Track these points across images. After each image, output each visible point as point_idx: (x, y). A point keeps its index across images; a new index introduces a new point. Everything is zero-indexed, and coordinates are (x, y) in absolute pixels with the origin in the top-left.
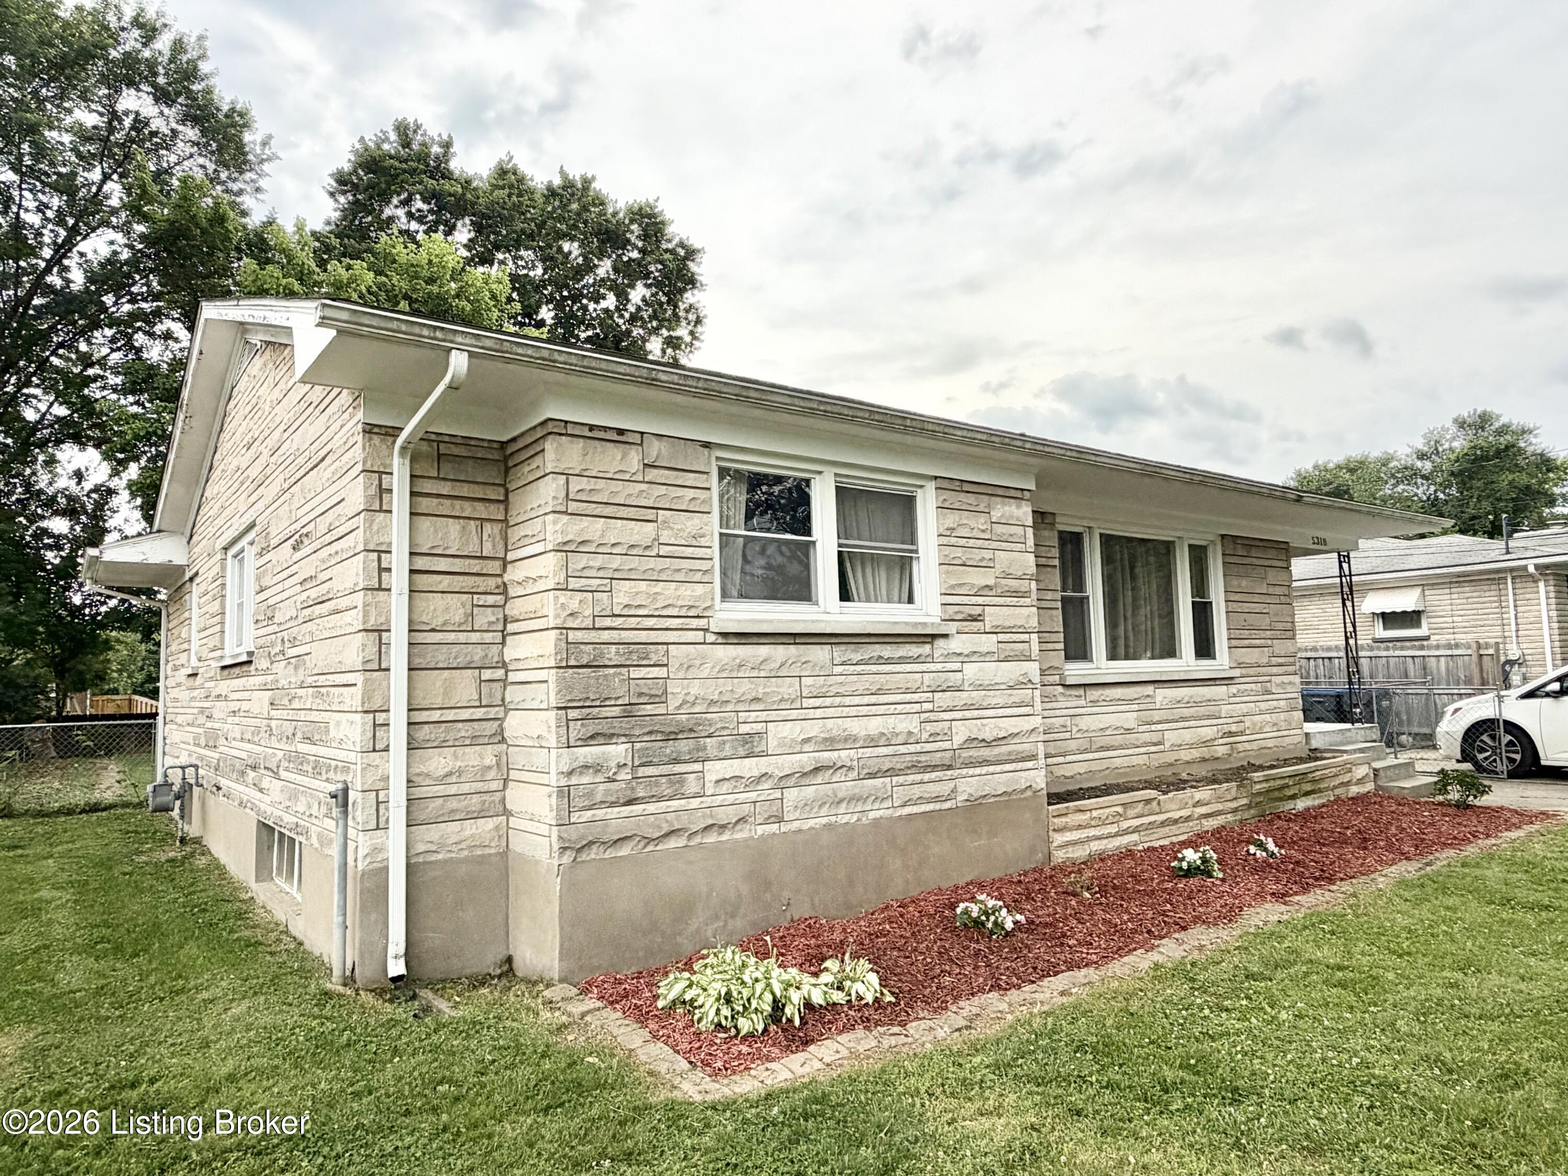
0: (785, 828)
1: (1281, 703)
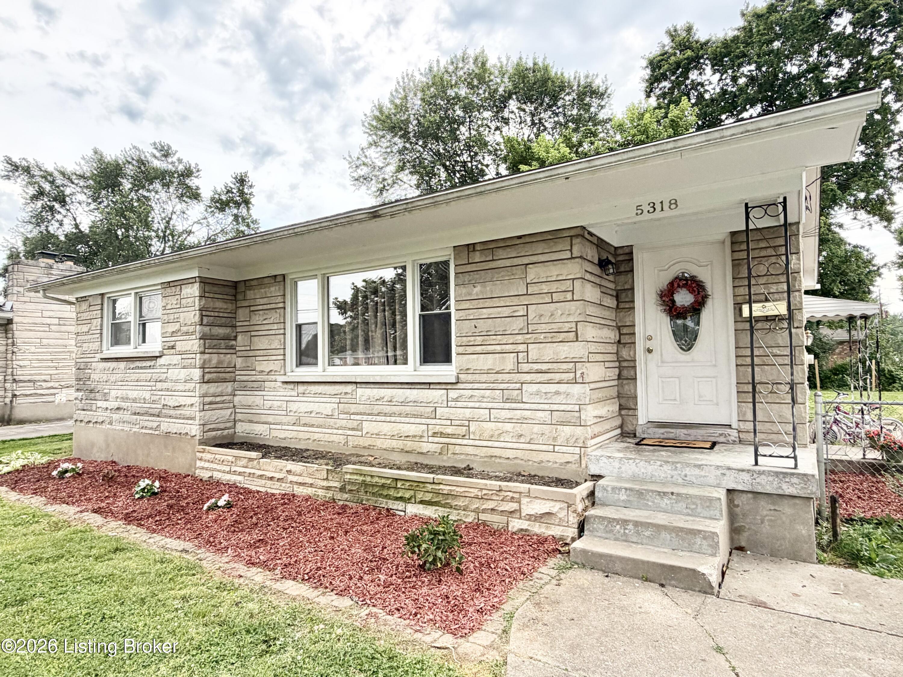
0: (112, 427)
1: (540, 414)
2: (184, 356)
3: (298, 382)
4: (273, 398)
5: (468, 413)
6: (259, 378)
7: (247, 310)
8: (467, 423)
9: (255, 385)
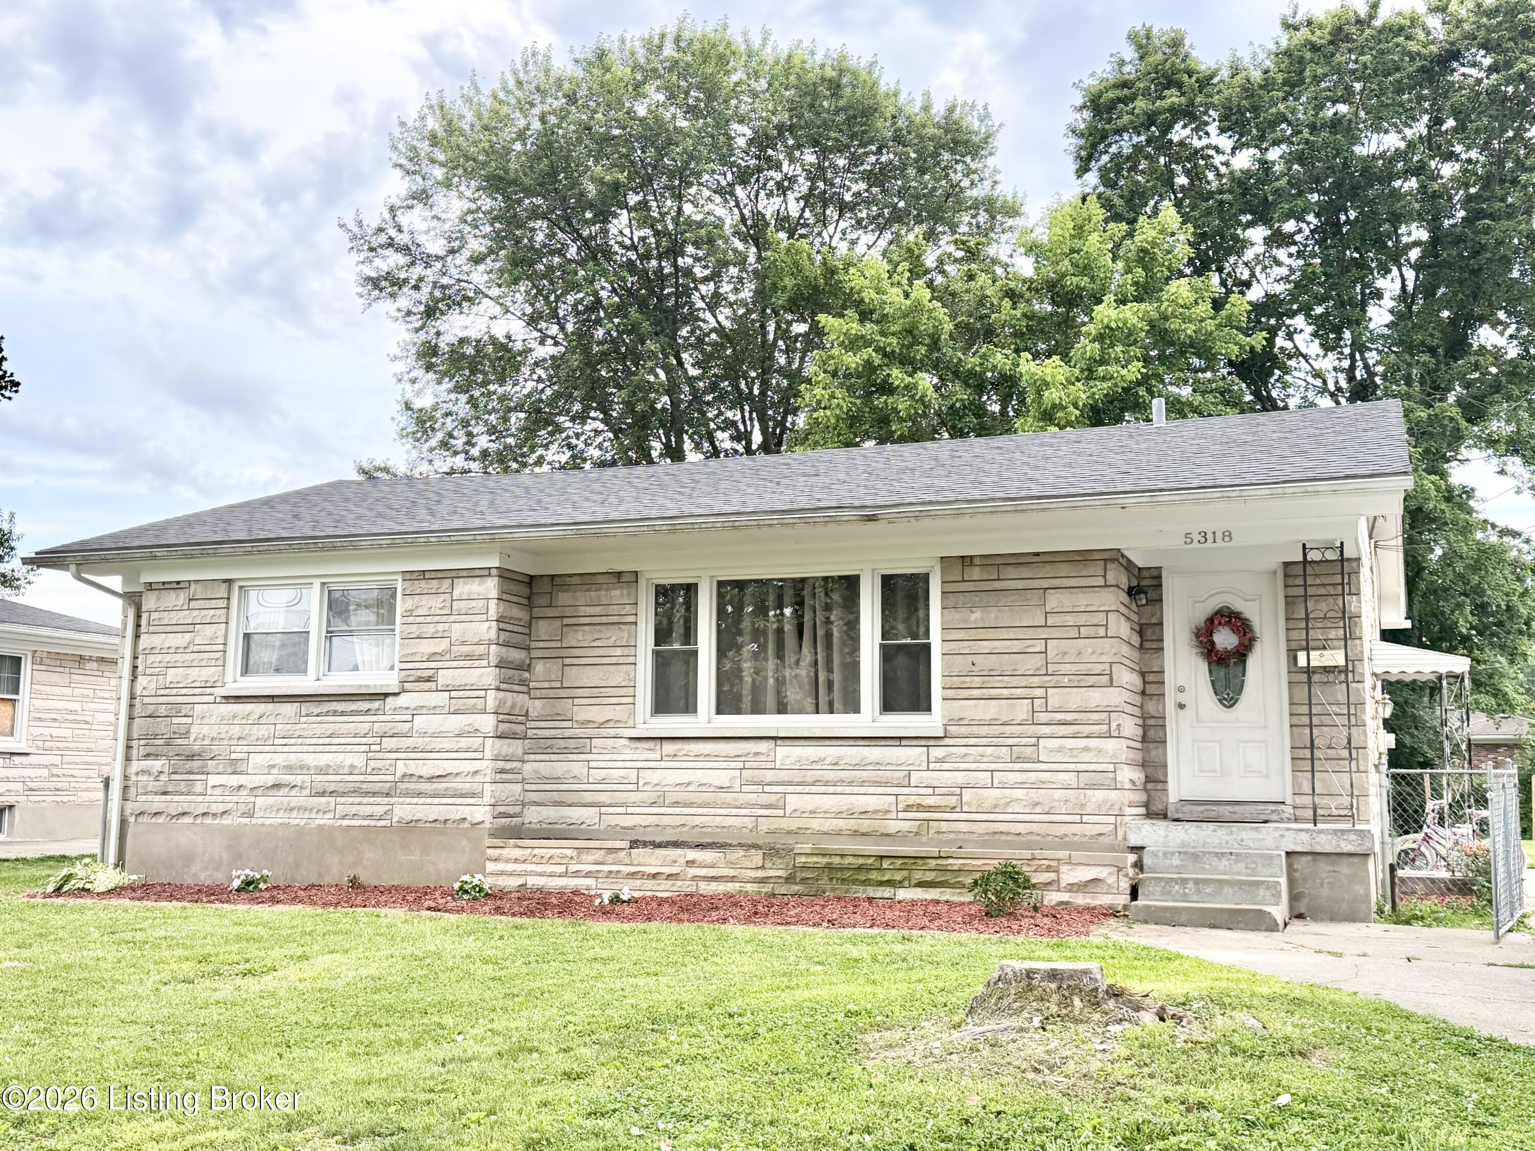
0: (254, 821)
1: (1062, 776)
2: (453, 694)
3: (661, 739)
4: (610, 764)
5: (960, 778)
6: (579, 732)
7: (558, 623)
8: (958, 791)
9: (571, 743)
